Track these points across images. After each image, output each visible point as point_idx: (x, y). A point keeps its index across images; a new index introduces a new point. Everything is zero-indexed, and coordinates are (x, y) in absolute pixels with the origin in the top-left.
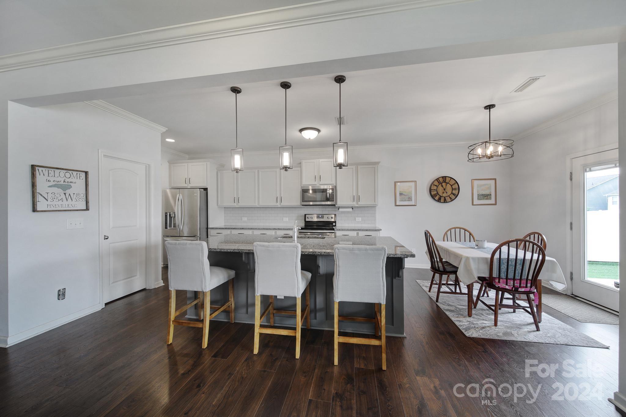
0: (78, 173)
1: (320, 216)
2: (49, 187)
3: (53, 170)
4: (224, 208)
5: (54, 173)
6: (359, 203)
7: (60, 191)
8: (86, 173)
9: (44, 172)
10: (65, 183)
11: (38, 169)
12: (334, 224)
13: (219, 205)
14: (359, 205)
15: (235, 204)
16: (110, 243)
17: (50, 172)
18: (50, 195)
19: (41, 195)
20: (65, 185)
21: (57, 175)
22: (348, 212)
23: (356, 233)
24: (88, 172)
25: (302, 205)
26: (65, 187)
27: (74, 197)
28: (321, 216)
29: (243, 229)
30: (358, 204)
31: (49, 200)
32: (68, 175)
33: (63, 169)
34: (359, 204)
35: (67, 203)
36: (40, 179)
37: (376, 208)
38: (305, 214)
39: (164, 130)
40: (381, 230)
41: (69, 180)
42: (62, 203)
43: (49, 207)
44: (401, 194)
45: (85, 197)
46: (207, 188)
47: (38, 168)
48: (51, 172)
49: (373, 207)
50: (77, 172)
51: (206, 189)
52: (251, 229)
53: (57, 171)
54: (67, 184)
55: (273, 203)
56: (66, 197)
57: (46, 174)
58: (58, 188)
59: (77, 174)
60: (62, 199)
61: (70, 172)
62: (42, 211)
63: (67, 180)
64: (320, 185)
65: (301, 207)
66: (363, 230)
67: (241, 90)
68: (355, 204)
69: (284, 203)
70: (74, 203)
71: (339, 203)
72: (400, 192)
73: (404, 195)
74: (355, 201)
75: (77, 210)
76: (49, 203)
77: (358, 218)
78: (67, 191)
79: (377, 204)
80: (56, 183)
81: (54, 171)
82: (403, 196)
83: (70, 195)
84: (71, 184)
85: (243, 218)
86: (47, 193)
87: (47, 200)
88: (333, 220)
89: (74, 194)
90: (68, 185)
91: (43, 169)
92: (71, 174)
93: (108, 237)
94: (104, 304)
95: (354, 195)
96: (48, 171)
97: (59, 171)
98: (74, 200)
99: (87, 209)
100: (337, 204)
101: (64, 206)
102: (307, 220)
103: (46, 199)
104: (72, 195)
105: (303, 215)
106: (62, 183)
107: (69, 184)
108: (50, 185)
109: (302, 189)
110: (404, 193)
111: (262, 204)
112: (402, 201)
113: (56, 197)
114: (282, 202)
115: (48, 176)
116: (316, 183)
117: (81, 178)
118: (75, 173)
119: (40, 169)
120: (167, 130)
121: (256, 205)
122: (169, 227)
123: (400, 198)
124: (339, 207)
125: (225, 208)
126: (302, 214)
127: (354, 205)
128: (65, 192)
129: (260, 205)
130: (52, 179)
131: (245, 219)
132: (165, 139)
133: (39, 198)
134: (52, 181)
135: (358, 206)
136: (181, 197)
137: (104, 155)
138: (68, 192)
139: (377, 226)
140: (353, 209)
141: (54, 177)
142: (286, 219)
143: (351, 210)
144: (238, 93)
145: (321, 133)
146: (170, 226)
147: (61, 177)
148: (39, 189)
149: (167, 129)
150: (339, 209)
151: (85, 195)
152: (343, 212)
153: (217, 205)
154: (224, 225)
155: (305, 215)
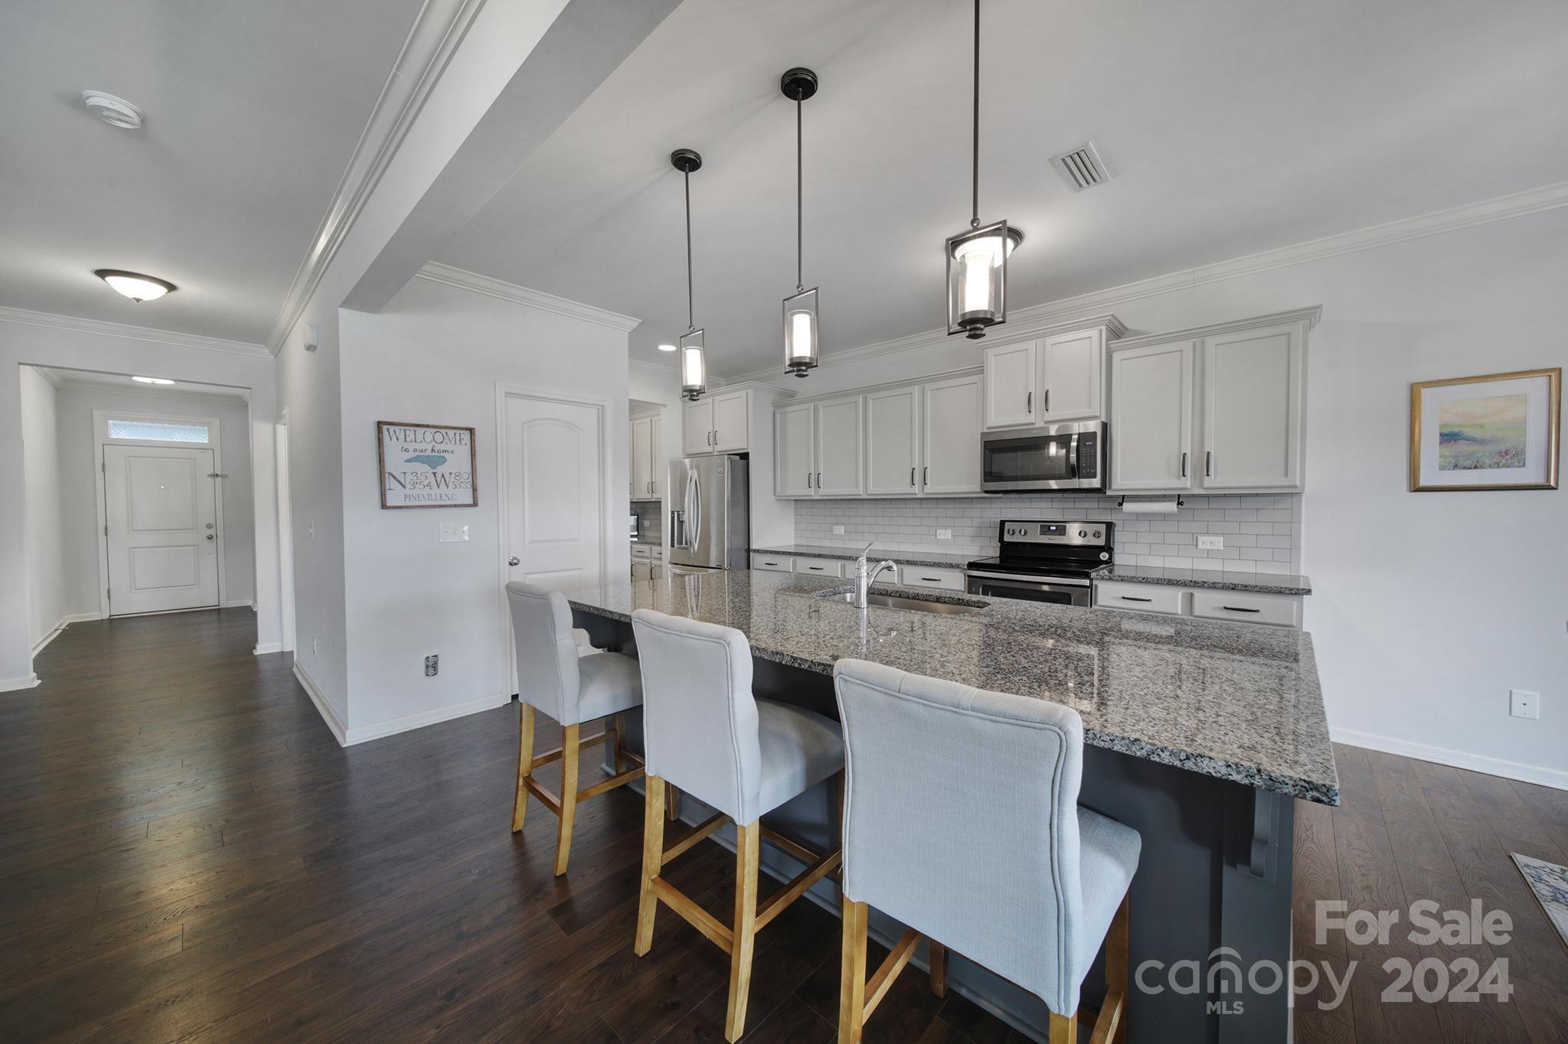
0: (458, 432)
1: (1054, 528)
2: (408, 461)
3: (412, 429)
4: (793, 502)
5: (415, 435)
6: (1209, 482)
7: (424, 468)
8: (471, 431)
9: (397, 434)
10: (433, 454)
11: (388, 430)
12: (1104, 556)
13: (777, 494)
14: (1205, 489)
15: (812, 492)
16: (525, 574)
17: (408, 432)
18: (409, 477)
19: (394, 477)
20: (434, 456)
21: (419, 438)
22: (1165, 516)
23: (1180, 594)
24: (473, 429)
25: (986, 492)
26: (434, 461)
27: (451, 480)
28: (1057, 526)
29: (819, 556)
30: (1201, 485)
31: (408, 486)
32: (439, 437)
33: (427, 426)
34: (1206, 485)
35: (438, 491)
36: (391, 446)
37: (1300, 503)
38: (1001, 521)
39: (635, 325)
40: (1309, 592)
41: (442, 447)
42: (430, 492)
43: (407, 499)
44: (1448, 438)
45: (470, 480)
46: (748, 453)
47: (388, 427)
48: (410, 432)
49: (1284, 497)
50: (456, 431)
51: (745, 456)
52: (839, 558)
53: (420, 431)
54: (437, 454)
55: (902, 488)
56: (436, 480)
57: (402, 437)
58: (423, 463)
59: (455, 434)
60: (429, 485)
61: (443, 431)
62: (395, 507)
63: (438, 447)
64: (1046, 422)
65: (981, 498)
66: (1214, 586)
67: (698, 156)
68: (1187, 485)
69: (933, 488)
70: (450, 491)
71: (1121, 481)
72: (1441, 426)
73: (1471, 440)
74: (1188, 472)
75: (455, 506)
76: (407, 491)
77: (1207, 539)
78: (437, 468)
79: (1298, 484)
80: (418, 454)
81: (415, 431)
82: (1462, 447)
83: (443, 475)
84: (444, 454)
85: (834, 527)
86: (404, 473)
87: (404, 487)
88: (1101, 542)
89: (451, 474)
90: (439, 457)
91: (397, 428)
92: (445, 434)
93: (518, 561)
94: (510, 698)
95: (1183, 452)
96: (405, 432)
97: (423, 430)
98: (450, 485)
99: (475, 504)
100: (1110, 488)
101: (434, 498)
102: (1007, 538)
103: (402, 484)
104: (447, 476)
105: (995, 523)
106: (429, 453)
107: (441, 454)
108: (409, 458)
109: (985, 442)
110: (1468, 432)
111: (875, 489)
112: (1456, 467)
113: (418, 481)
114: (928, 484)
115: (405, 441)
116: (1031, 418)
117: (463, 442)
118: (451, 433)
119: (392, 428)
120: (640, 324)
121: (860, 492)
122: (678, 544)
123: (1441, 456)
124: (1124, 496)
125: (795, 500)
126: (993, 520)
127: (1187, 489)
128: (434, 471)
129: (869, 492)
130: (411, 446)
131: (840, 530)
132: (657, 347)
133: (390, 483)
134: (411, 450)
135: (1202, 492)
136: (695, 476)
137: (506, 393)
138: (439, 470)
139: (1303, 572)
140: (1180, 504)
141: (415, 441)
142: (945, 534)
143: (1171, 507)
144: (690, 171)
145: (1025, 245)
146: (680, 542)
147: (426, 441)
148: (389, 467)
149: (641, 321)
150: (1121, 504)
151: (471, 475)
152: (1140, 516)
153: (775, 495)
154: (793, 543)
155: (1003, 523)
